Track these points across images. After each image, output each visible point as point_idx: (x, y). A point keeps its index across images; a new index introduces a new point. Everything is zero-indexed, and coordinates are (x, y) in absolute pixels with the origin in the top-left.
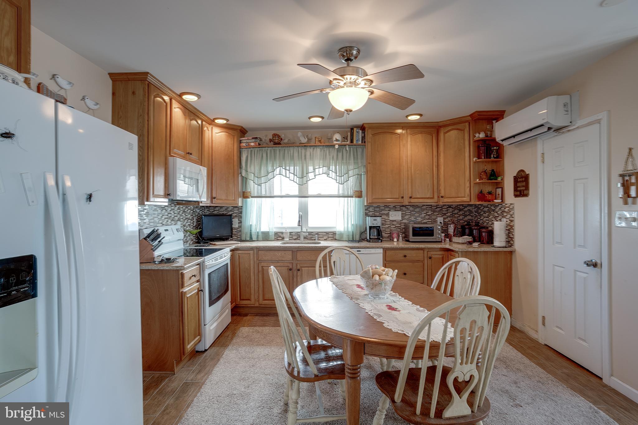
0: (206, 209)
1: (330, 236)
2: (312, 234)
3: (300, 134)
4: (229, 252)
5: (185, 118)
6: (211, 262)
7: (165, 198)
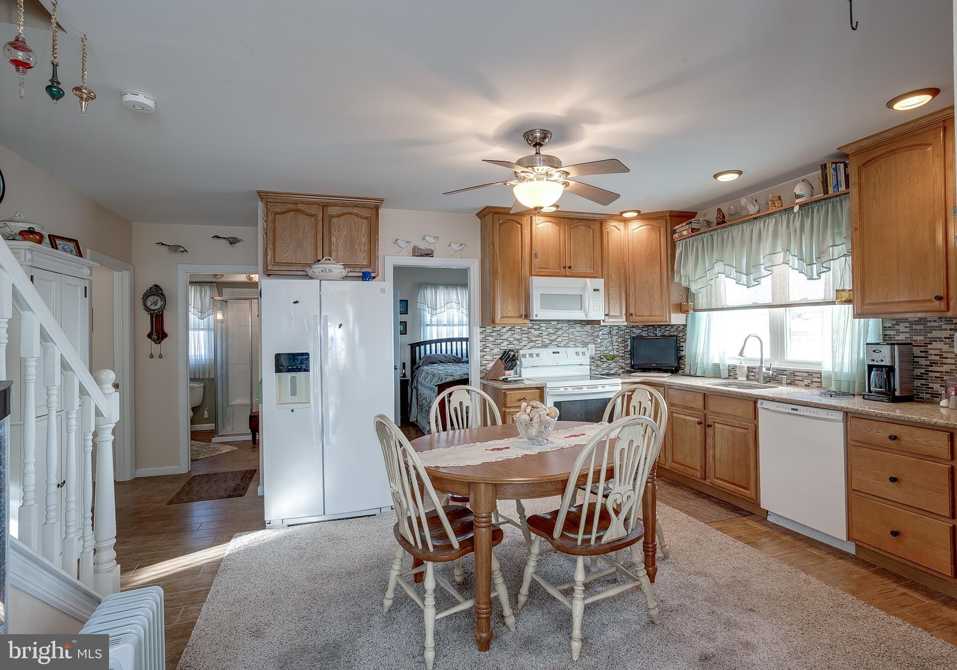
0: (658, 329)
1: (814, 380)
2: (785, 373)
3: (743, 201)
4: (617, 385)
5: (560, 229)
6: (562, 389)
7: (521, 319)
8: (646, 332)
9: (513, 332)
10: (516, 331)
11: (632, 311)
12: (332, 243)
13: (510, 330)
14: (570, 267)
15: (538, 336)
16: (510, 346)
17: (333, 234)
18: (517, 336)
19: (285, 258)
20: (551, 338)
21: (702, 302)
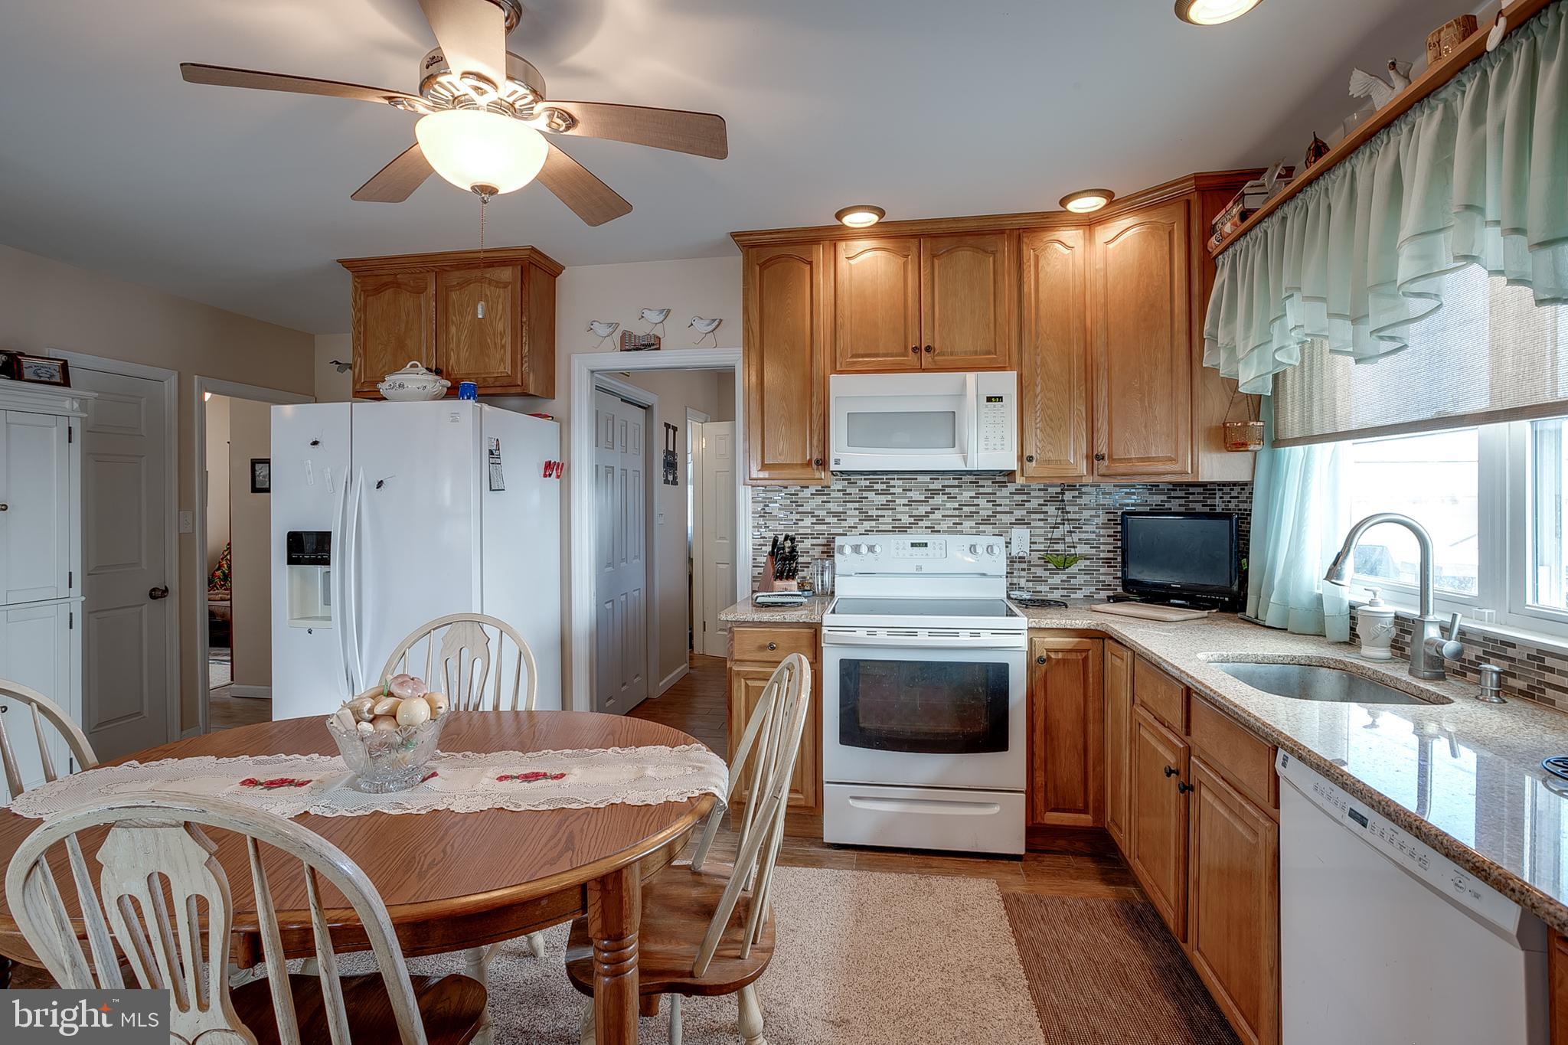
4: (1015, 632)
5: (905, 264)
6: (861, 633)
7: (809, 469)
8: (1183, 501)
9: (825, 498)
10: (833, 494)
11: (1102, 448)
12: (450, 336)
13: (819, 493)
14: (928, 349)
15: (884, 507)
16: (817, 527)
17: (452, 320)
18: (833, 507)
19: (381, 369)
20: (915, 513)
21: (1292, 421)
